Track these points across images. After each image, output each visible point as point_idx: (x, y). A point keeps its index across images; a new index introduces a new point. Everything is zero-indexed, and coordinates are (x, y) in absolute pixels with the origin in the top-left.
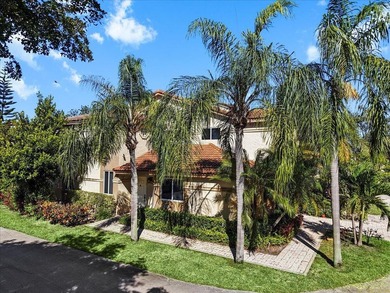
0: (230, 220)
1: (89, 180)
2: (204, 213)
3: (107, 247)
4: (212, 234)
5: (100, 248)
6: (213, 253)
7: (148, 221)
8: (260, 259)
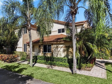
0: (69, 58)
1: (19, 47)
2: (59, 56)
3: (20, 69)
4: (62, 63)
5: (17, 70)
6: (63, 70)
7: (38, 61)
8: (83, 72)
